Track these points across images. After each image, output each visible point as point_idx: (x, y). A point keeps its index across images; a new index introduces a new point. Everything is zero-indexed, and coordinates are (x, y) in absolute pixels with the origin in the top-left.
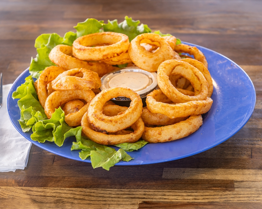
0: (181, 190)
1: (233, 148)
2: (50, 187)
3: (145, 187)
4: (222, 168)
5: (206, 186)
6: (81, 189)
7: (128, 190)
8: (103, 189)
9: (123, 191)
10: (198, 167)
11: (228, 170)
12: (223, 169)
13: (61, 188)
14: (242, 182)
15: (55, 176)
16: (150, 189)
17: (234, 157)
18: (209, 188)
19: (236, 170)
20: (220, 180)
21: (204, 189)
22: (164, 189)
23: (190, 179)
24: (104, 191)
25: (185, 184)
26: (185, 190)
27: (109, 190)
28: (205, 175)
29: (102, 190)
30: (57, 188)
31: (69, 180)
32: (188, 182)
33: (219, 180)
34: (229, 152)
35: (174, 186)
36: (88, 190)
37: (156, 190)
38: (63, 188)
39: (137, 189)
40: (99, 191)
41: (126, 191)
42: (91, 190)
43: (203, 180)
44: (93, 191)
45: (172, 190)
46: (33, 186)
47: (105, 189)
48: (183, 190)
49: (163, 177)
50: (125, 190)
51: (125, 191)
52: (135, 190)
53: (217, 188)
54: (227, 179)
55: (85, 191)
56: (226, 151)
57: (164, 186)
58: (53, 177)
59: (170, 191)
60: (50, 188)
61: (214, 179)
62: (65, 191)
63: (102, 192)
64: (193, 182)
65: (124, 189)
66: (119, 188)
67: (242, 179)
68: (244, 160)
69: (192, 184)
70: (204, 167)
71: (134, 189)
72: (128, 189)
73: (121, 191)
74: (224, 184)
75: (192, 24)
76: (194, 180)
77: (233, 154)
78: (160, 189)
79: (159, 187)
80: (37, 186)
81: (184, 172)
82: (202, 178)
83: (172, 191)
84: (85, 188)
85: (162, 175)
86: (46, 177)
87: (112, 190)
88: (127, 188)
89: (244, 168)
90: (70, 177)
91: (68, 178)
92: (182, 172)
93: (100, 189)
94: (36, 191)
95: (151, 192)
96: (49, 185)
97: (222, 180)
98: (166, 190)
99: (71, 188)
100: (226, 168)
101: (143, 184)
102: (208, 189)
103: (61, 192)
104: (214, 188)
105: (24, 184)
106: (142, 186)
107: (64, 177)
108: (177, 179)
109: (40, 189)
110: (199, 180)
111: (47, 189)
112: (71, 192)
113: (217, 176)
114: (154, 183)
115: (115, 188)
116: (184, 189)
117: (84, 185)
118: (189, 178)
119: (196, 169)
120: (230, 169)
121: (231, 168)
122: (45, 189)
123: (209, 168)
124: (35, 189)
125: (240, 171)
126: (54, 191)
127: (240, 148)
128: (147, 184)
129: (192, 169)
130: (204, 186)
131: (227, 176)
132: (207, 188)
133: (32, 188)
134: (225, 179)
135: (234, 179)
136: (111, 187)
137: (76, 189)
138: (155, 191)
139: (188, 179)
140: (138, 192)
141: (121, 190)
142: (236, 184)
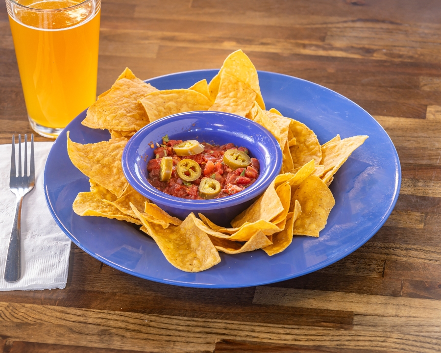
0: (277, 324)
1: (359, 258)
2: (93, 308)
3: (228, 317)
4: (339, 291)
5: (314, 320)
6: (137, 314)
7: (203, 320)
8: (168, 316)
9: (195, 321)
10: (305, 288)
11: (347, 294)
12: (340, 294)
13: (110, 312)
14: (364, 315)
15: (102, 290)
16: (234, 320)
17: (358, 274)
18: (317, 322)
19: (359, 296)
20: (334, 310)
21: (310, 324)
22: (253, 322)
23: (292, 307)
24: (170, 320)
25: (284, 314)
26: (283, 324)
27: (176, 319)
28: (315, 302)
29: (166, 318)
30: (103, 311)
31: (121, 298)
32: (288, 311)
33: (332, 310)
34: (353, 266)
35: (268, 317)
36: (146, 317)
37: (242, 323)
38: (112, 312)
39: (216, 319)
40: (162, 320)
41: (200, 321)
42: (151, 317)
43: (311, 309)
44: (153, 318)
45: (265, 323)
46: (70, 306)
47: (171, 317)
48: (280, 324)
49: (255, 300)
50: (199, 319)
51: (198, 321)
52: (213, 320)
53: (328, 324)
54: (344, 310)
55: (142, 318)
56: (348, 263)
57: (255, 317)
58: (99, 292)
59: (262, 324)
60: (94, 310)
61: (325, 308)
62: (115, 317)
63: (166, 321)
64: (296, 311)
65: (197, 317)
66: (190, 316)
67: (365, 312)
68: (372, 279)
69: (294, 315)
70: (314, 289)
71: (212, 318)
72: (203, 317)
73: (194, 321)
74: (339, 317)
75: (323, 39)
76: (297, 308)
77: (357, 269)
78: (248, 321)
79: (247, 316)
80: (75, 307)
81: (284, 295)
82: (310, 307)
83: (265, 325)
84: (143, 313)
85: (253, 298)
86: (90, 292)
87: (180, 318)
88: (201, 316)
89: (370, 293)
90: (123, 294)
91: (121, 296)
92: (281, 294)
93: (164, 316)
94: (74, 315)
95: (234, 324)
96: (94, 304)
97: (337, 311)
98: (257, 322)
99: (122, 312)
100: (345, 290)
101: (225, 311)
102: (316, 324)
103: (109, 317)
104: (325, 324)
105: (57, 302)
106: (223, 315)
107: (114, 294)
108: (273, 305)
109: (79, 312)
110: (304, 308)
111: (89, 312)
112: (123, 318)
113: (330, 305)
114: (240, 310)
115: (185, 316)
116: (282, 322)
117: (141, 308)
118: (290, 305)
119: (302, 290)
120: (350, 294)
121: (352, 292)
122: (86, 312)
123: (321, 290)
124: (72, 310)
125: (364, 298)
126: (99, 316)
127: (369, 259)
128: (231, 311)
129: (296, 290)
130: (310, 320)
131: (345, 305)
132: (314, 322)
133: (68, 308)
134: (342, 310)
135: (354, 311)
136: (179, 314)
137: (130, 313)
138: (240, 324)
139: (289, 307)
140: (216, 324)
141: (193, 319)
142: (356, 318)
